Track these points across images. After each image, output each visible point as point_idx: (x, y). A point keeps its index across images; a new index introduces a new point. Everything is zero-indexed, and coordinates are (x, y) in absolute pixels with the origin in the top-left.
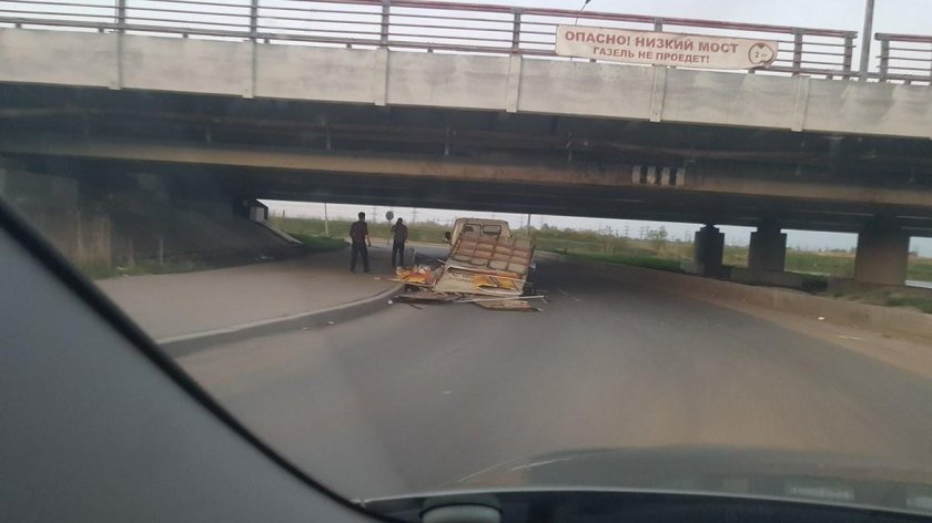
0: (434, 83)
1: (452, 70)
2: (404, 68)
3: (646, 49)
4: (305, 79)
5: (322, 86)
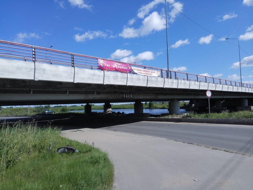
0: (115, 79)
1: (118, 76)
2: (109, 76)
3: (144, 72)
4: (89, 78)
5: (93, 80)
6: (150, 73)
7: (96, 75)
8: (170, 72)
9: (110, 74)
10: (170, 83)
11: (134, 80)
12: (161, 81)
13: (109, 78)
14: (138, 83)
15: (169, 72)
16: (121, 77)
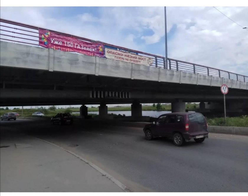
0: (71, 64)
1: (78, 60)
2: (60, 57)
3: (127, 58)
4: (17, 59)
5: (25, 62)
6: (137, 60)
7: (32, 54)
8: (170, 60)
9: (62, 56)
10: (168, 76)
11: (109, 68)
12: (154, 72)
13: (60, 62)
14: (116, 73)
15: (168, 60)
16: (83, 61)
